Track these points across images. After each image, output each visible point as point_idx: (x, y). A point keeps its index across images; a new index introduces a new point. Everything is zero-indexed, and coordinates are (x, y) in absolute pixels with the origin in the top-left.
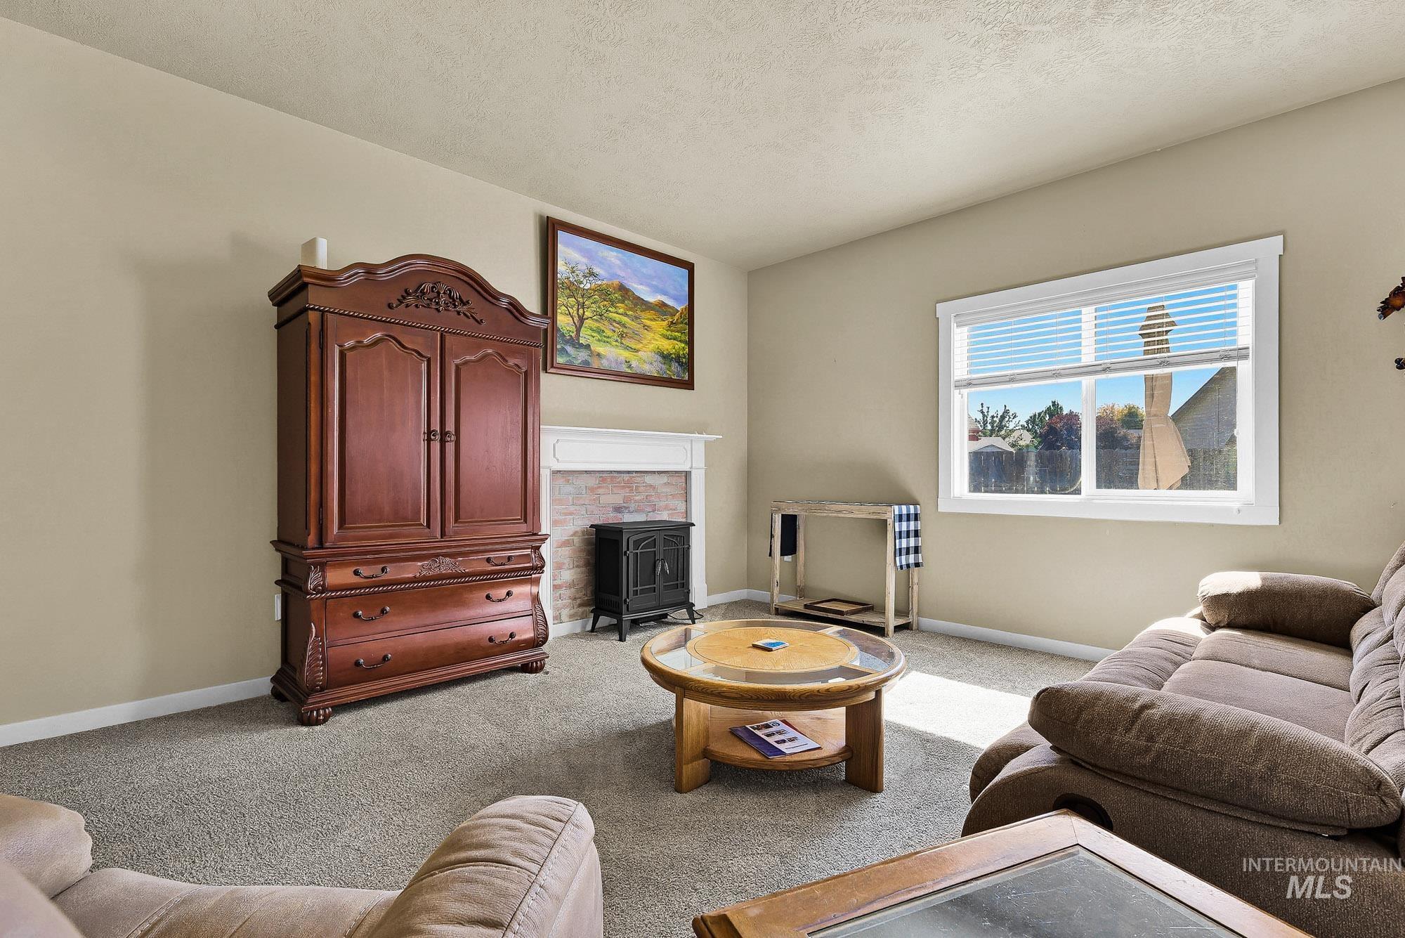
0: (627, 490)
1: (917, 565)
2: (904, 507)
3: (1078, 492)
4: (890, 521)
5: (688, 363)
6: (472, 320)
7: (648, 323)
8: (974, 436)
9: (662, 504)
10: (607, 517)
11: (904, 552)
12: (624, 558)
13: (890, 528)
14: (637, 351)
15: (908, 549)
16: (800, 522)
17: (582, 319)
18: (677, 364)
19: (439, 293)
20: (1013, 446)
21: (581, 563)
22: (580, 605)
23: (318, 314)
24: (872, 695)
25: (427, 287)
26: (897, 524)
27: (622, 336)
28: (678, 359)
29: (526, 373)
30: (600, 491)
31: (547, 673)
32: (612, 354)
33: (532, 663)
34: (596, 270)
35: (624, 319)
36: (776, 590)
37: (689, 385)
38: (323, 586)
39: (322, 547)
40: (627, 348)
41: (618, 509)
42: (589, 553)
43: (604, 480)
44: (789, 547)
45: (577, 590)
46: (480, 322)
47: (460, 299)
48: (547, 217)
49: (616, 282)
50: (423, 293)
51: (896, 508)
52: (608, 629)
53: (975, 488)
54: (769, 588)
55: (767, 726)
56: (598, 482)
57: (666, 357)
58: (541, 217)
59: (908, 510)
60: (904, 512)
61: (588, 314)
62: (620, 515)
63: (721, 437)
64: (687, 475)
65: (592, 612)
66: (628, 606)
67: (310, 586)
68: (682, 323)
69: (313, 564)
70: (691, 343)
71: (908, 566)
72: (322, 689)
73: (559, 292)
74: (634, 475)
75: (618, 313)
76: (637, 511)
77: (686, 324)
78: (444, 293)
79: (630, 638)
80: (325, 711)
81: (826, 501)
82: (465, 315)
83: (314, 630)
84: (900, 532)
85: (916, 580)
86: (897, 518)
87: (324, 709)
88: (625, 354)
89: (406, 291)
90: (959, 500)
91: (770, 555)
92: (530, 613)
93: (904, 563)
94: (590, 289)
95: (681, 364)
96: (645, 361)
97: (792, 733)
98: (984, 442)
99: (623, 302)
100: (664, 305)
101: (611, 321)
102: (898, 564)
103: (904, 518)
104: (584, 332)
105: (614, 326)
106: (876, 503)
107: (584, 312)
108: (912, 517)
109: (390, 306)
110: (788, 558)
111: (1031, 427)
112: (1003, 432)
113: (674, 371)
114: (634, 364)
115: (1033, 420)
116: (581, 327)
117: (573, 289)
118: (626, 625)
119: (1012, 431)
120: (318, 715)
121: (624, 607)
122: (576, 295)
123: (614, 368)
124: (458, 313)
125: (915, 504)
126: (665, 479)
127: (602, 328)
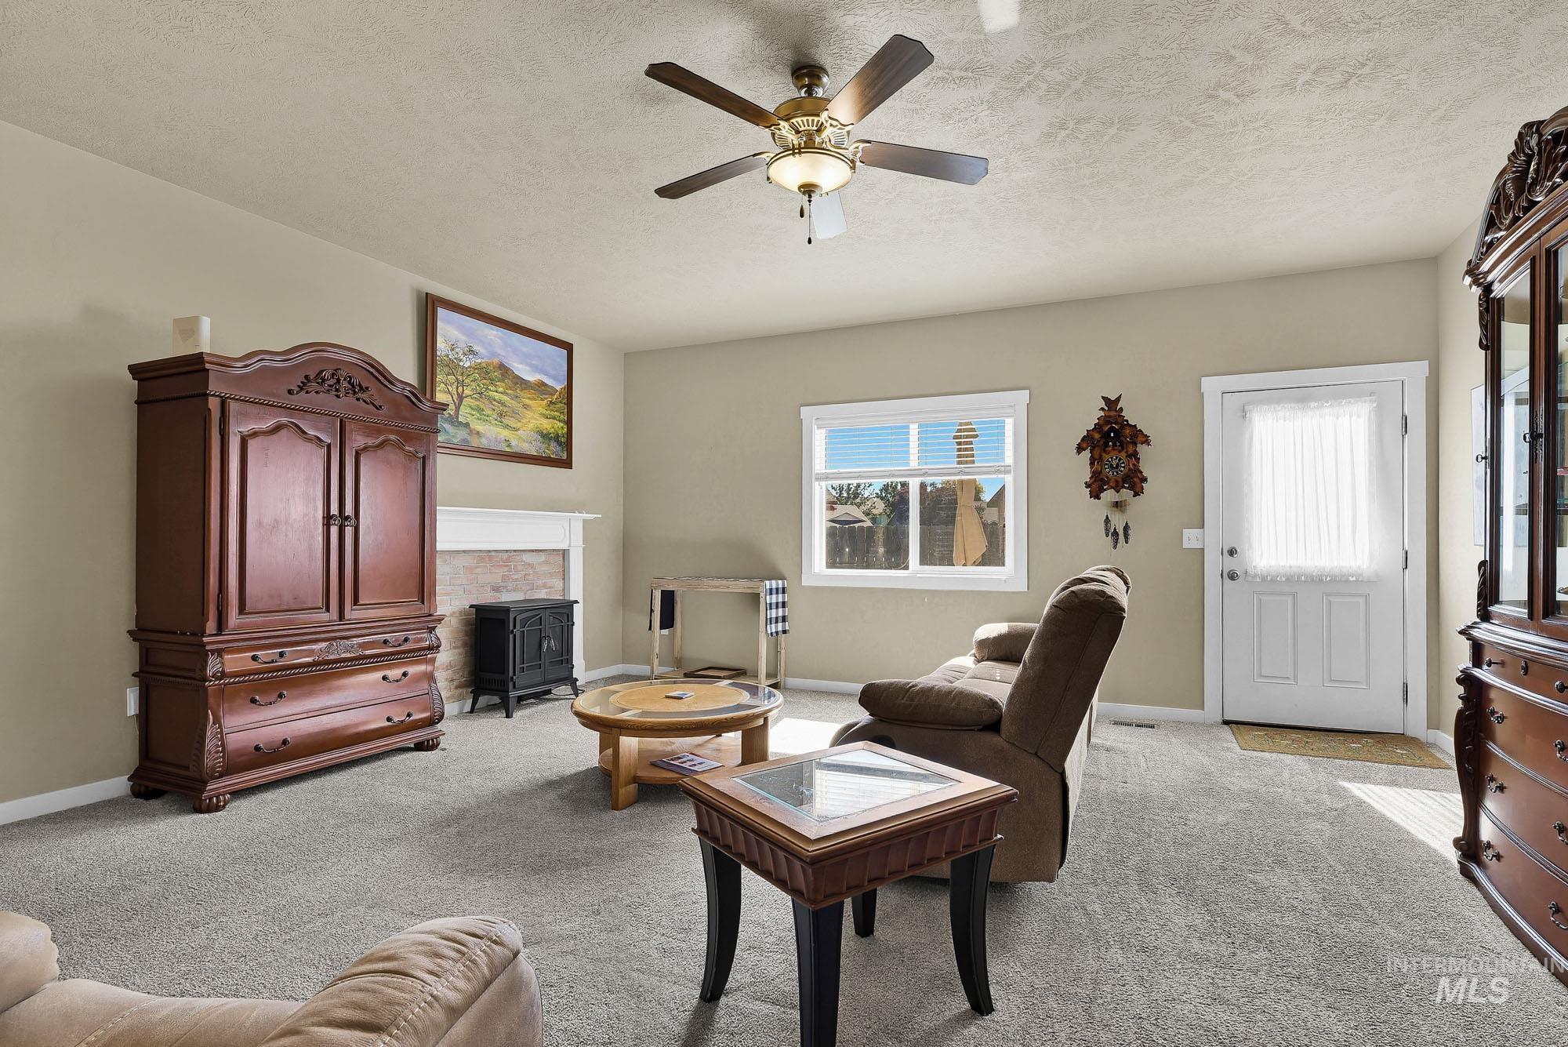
0: (506, 569)
1: (784, 632)
2: (774, 582)
3: (906, 568)
4: (762, 595)
5: (568, 445)
6: (371, 407)
7: (527, 402)
8: (831, 506)
9: (540, 582)
10: (488, 598)
11: (774, 621)
12: (511, 636)
13: (762, 600)
14: (516, 430)
15: (777, 618)
16: (678, 599)
17: (461, 398)
18: (555, 444)
19: (338, 381)
20: (867, 514)
21: (459, 644)
22: (457, 687)
23: (218, 400)
24: (761, 722)
25: (326, 374)
26: (768, 597)
27: (501, 415)
28: (557, 439)
29: (424, 457)
30: (478, 570)
31: (443, 750)
32: (492, 433)
33: (428, 741)
34: (476, 348)
35: (505, 398)
36: (656, 662)
37: (567, 464)
38: (223, 673)
39: (221, 635)
40: (507, 427)
41: (496, 589)
42: (467, 634)
43: (481, 559)
44: (668, 621)
45: (454, 672)
46: (379, 408)
47: (360, 385)
48: (427, 293)
49: (496, 361)
50: (324, 380)
51: (767, 582)
52: (491, 708)
53: (832, 563)
54: (649, 662)
55: (680, 758)
56: (475, 561)
57: (545, 436)
58: (419, 293)
59: (777, 584)
60: (774, 586)
61: (467, 392)
62: (497, 595)
63: (600, 516)
64: (564, 553)
65: (471, 692)
66: (514, 683)
67: (209, 672)
68: (561, 402)
69: (211, 651)
70: (569, 423)
71: (777, 633)
72: (221, 776)
73: (438, 370)
74: (513, 554)
75: (499, 393)
76: (515, 589)
77: (564, 403)
78: (345, 379)
79: (518, 715)
80: (225, 798)
81: (704, 577)
82: (364, 401)
83: (211, 717)
84: (771, 604)
85: (783, 645)
86: (768, 591)
87: (223, 795)
88: (505, 433)
89: (306, 377)
90: (819, 576)
91: (650, 629)
92: (426, 691)
93: (774, 631)
94: (470, 367)
95: (560, 444)
96: (524, 440)
97: (700, 760)
98: (841, 511)
99: (503, 381)
100: (543, 384)
101: (491, 400)
102: (769, 632)
103: (774, 591)
104: (463, 410)
105: (494, 405)
106: (750, 579)
107: (463, 390)
108: (780, 591)
109: (290, 392)
110: (665, 632)
111: (884, 495)
112: (858, 500)
113: (553, 450)
114: (513, 444)
115: (886, 488)
116: (460, 405)
117: (453, 366)
118: (512, 703)
119: (867, 499)
120: (218, 801)
121: (511, 685)
122: (455, 372)
123: (494, 447)
124: (358, 399)
125: (783, 578)
126: (542, 558)
127: (482, 407)
